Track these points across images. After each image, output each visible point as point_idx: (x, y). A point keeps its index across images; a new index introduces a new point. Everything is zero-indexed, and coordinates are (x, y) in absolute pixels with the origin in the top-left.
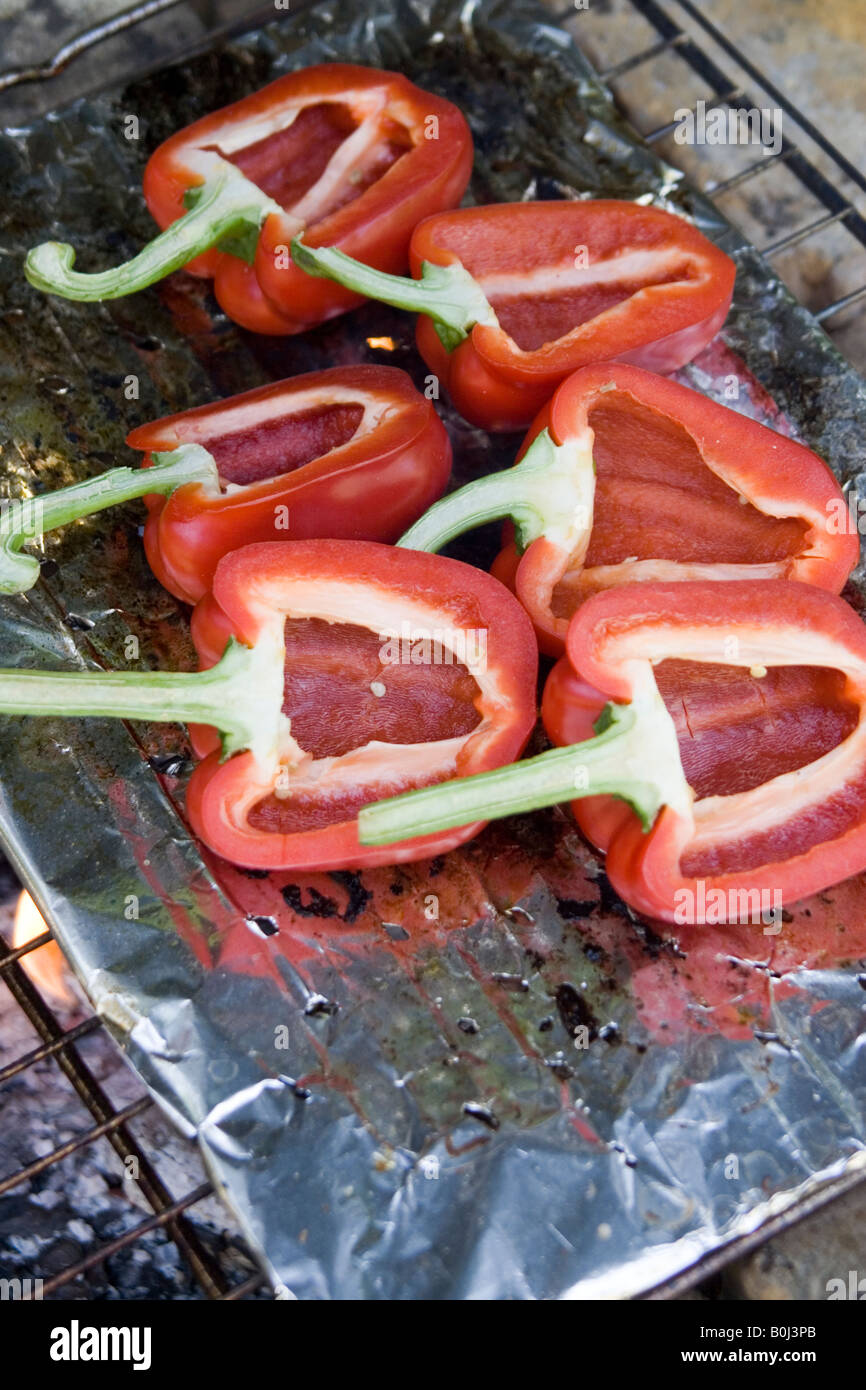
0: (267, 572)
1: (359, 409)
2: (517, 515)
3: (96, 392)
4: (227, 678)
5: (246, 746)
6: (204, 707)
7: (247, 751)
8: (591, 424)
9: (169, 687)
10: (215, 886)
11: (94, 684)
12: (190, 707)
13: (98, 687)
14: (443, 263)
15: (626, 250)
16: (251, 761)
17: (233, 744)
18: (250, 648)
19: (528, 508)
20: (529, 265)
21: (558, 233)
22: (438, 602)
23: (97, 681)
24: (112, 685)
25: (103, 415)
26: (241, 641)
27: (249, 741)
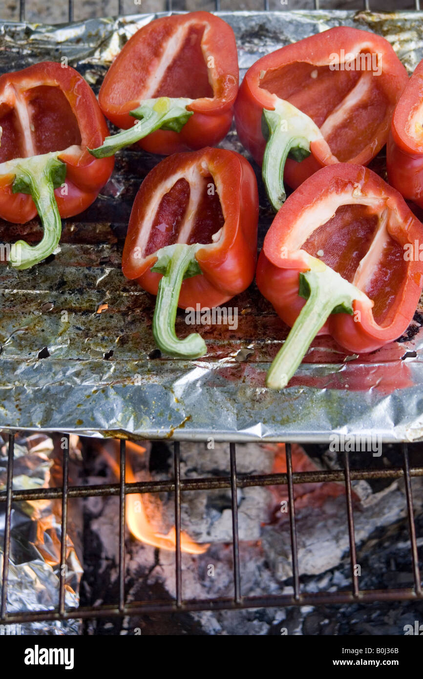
0: (281, 241)
1: (182, 181)
2: (294, 145)
3: (63, 293)
4: (318, 288)
5: (352, 300)
6: (327, 303)
7: (354, 301)
8: (272, 93)
9: (311, 310)
10: (376, 365)
11: (297, 335)
12: (324, 308)
13: (299, 334)
14: (138, 105)
15: (164, 45)
16: (359, 302)
17: (348, 305)
18: (310, 270)
19: (295, 139)
20: (142, 84)
21: (134, 65)
22: (327, 193)
23: (296, 333)
24: (300, 329)
25: (78, 296)
26: (305, 271)
27: (350, 298)
